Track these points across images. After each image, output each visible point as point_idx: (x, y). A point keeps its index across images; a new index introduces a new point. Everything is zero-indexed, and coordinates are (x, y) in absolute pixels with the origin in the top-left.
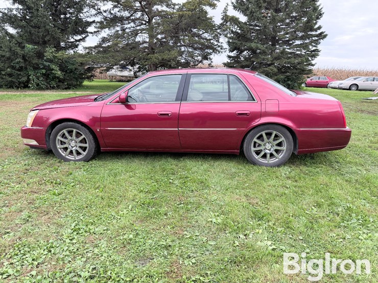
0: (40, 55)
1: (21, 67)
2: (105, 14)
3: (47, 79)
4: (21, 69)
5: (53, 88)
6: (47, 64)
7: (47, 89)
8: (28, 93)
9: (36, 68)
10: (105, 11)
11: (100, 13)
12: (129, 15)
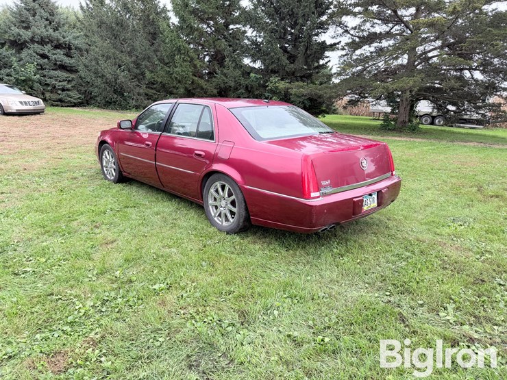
10: (355, 28)
11: (347, 31)
12: (388, 29)
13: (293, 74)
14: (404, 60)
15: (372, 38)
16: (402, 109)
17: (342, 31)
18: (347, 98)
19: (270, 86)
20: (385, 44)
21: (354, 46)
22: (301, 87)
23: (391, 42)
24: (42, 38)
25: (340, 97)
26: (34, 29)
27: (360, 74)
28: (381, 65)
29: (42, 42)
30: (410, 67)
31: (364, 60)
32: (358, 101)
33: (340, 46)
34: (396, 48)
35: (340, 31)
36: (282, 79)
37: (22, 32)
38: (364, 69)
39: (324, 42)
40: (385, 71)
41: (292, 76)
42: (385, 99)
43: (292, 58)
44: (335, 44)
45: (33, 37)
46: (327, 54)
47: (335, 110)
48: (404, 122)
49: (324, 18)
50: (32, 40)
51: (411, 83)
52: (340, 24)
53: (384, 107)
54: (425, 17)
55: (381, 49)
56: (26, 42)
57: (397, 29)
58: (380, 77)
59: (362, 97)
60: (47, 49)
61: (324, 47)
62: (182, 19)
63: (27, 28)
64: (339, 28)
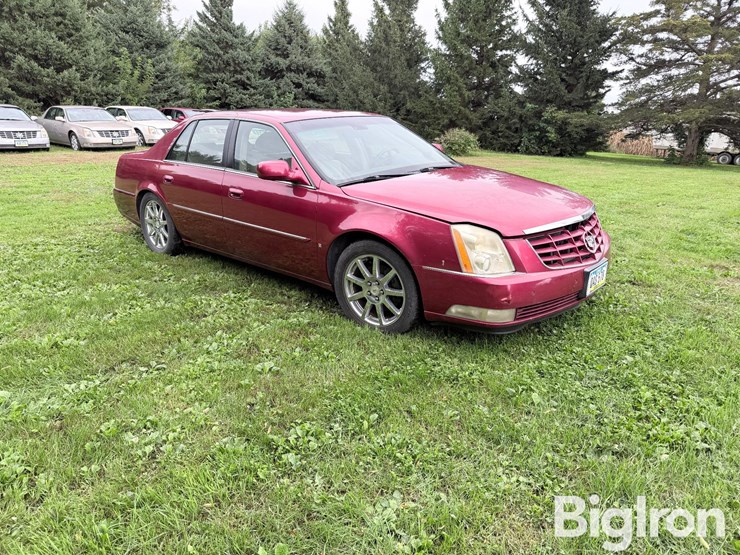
0: (538, 115)
1: (517, 128)
2: (638, 60)
3: (539, 143)
4: (516, 131)
5: (543, 154)
6: (542, 125)
7: (536, 153)
8: (516, 155)
9: (531, 130)
10: (641, 56)
11: (632, 59)
12: (679, 57)
13: (570, 103)
14: (695, 90)
15: (661, 65)
16: (690, 141)
17: (627, 58)
18: (626, 132)
19: (546, 115)
20: (674, 72)
21: (639, 73)
22: (582, 117)
23: (683, 71)
24: (298, 66)
25: (618, 129)
26: (292, 57)
27: (643, 105)
28: (669, 94)
29: (298, 71)
30: (701, 97)
31: (649, 89)
32: (640, 134)
33: (623, 75)
34: (687, 77)
35: (624, 58)
36: (559, 109)
37: (280, 60)
38: (649, 99)
39: (605, 71)
40: (673, 101)
41: (568, 105)
42: (672, 132)
43: (570, 88)
44: (617, 72)
45: (289, 66)
46: (607, 82)
47: (606, 147)
48: (691, 156)
49: (606, 44)
50: (289, 69)
51: (697, 114)
52: (624, 52)
53: (669, 141)
54: (722, 44)
55: (670, 78)
56: (282, 70)
57: (689, 57)
58: (667, 107)
59: (645, 130)
60: (302, 78)
61: (605, 75)
62: (452, 47)
63: (286, 56)
64: (623, 56)
